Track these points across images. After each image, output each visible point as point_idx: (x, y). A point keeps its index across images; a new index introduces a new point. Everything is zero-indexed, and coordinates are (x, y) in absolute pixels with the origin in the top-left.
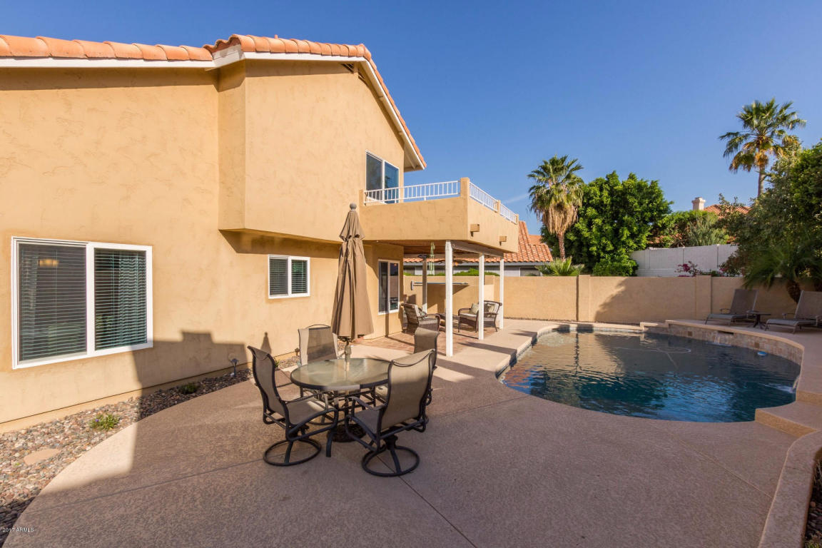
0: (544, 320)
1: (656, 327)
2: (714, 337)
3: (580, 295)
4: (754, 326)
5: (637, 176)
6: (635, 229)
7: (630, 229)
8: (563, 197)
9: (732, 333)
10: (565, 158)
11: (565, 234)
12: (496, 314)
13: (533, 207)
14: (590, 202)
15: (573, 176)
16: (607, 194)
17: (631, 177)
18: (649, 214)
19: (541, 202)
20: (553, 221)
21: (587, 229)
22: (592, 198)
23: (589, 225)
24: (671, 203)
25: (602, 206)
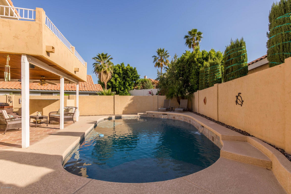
0: (100, 115)
1: (143, 114)
2: (161, 116)
3: (115, 103)
4: (171, 111)
5: (130, 65)
6: (130, 83)
7: (129, 83)
8: (106, 69)
9: (166, 114)
10: (107, 54)
11: (107, 83)
12: (74, 114)
13: (95, 71)
14: (116, 72)
15: (110, 62)
16: (121, 70)
17: (128, 65)
18: (134, 78)
19: (98, 70)
20: (103, 77)
21: (115, 82)
22: (116, 71)
23: (116, 80)
24: (140, 75)
25: (120, 74)
